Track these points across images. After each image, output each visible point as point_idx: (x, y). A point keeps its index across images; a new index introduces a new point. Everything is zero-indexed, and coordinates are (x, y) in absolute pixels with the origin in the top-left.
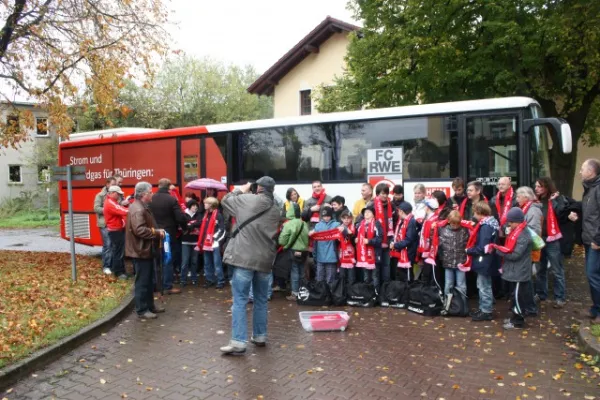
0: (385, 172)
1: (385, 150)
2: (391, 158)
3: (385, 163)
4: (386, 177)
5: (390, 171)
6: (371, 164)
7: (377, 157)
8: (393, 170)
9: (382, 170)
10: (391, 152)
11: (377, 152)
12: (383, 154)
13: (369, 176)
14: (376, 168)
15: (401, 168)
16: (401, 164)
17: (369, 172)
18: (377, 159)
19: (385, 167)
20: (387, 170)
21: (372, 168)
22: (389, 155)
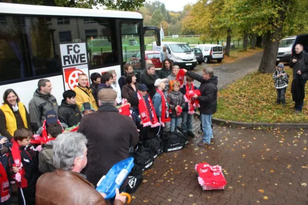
0: (75, 63)
1: (73, 45)
2: (79, 51)
3: (74, 56)
4: (77, 67)
5: (79, 62)
6: (64, 57)
7: (69, 50)
8: (81, 61)
9: (73, 62)
10: (78, 46)
11: (68, 46)
12: (72, 48)
13: (63, 68)
14: (68, 60)
15: (86, 59)
16: (86, 56)
17: (63, 65)
18: (69, 53)
19: (75, 59)
20: (77, 62)
21: (65, 61)
22: (77, 49)
